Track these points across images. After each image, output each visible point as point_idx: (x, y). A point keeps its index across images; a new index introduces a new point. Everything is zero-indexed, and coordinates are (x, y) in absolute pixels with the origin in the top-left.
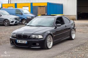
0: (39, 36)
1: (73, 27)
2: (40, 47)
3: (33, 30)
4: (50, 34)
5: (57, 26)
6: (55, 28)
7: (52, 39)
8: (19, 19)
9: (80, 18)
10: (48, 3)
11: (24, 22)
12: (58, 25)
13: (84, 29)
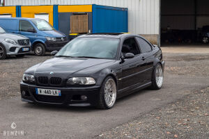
0: (88, 79)
1: (157, 59)
2: (88, 104)
3: (73, 65)
4: (111, 75)
5: (126, 58)
6: (120, 63)
7: (114, 85)
8: (28, 43)
9: (167, 41)
10: (93, 5)
11: (39, 50)
12: (127, 54)
13: (178, 66)
